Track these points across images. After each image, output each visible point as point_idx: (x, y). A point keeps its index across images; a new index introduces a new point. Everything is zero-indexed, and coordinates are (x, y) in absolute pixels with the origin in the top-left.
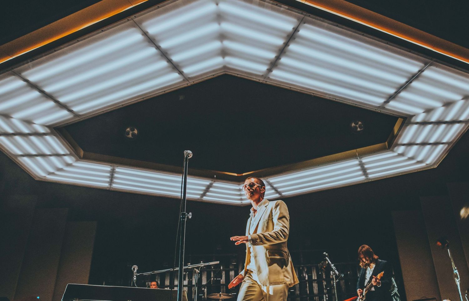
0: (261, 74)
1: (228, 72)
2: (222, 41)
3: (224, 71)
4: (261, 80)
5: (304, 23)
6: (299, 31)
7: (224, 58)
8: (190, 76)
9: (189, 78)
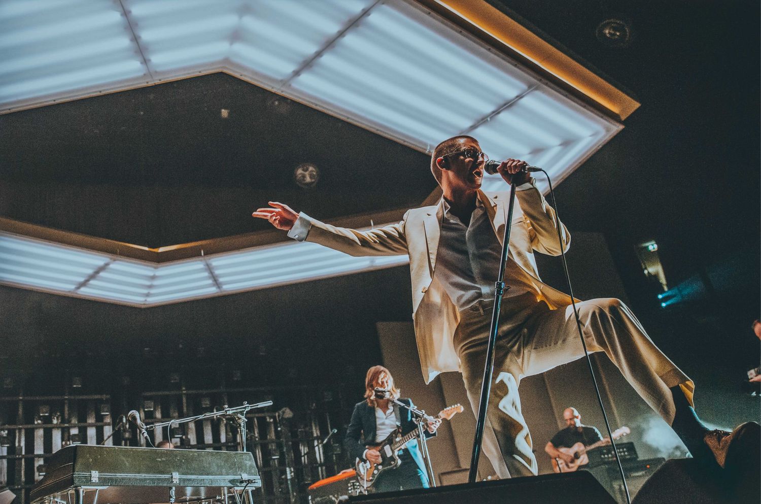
0: (280, 78)
1: (227, 69)
2: (241, 17)
3: (222, 67)
4: (276, 89)
5: (383, 4)
6: (369, 15)
7: (231, 44)
8: (158, 70)
9: (156, 72)
